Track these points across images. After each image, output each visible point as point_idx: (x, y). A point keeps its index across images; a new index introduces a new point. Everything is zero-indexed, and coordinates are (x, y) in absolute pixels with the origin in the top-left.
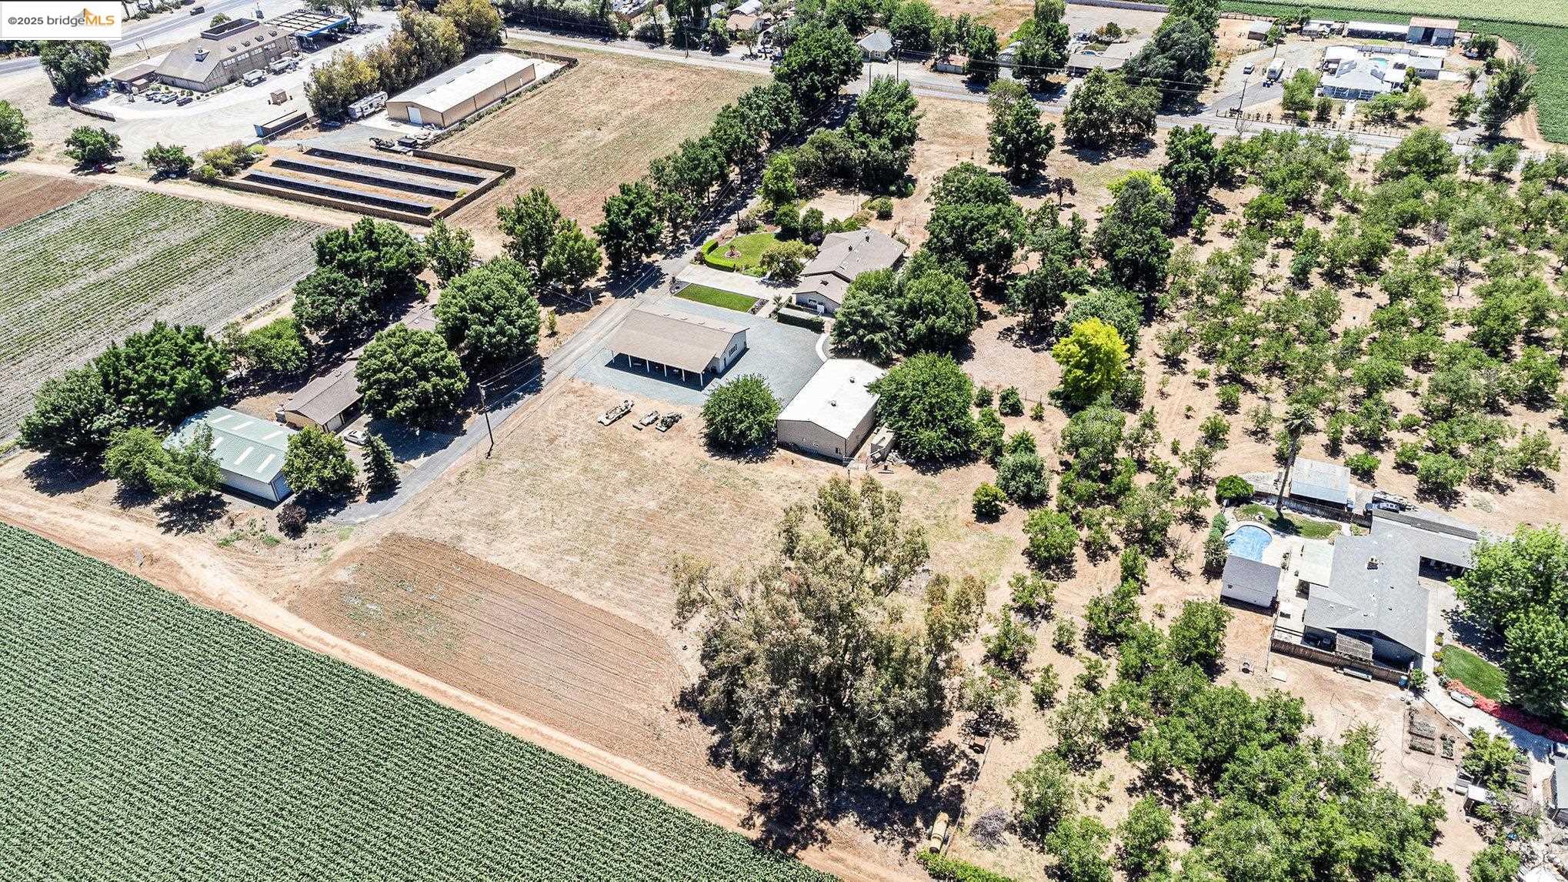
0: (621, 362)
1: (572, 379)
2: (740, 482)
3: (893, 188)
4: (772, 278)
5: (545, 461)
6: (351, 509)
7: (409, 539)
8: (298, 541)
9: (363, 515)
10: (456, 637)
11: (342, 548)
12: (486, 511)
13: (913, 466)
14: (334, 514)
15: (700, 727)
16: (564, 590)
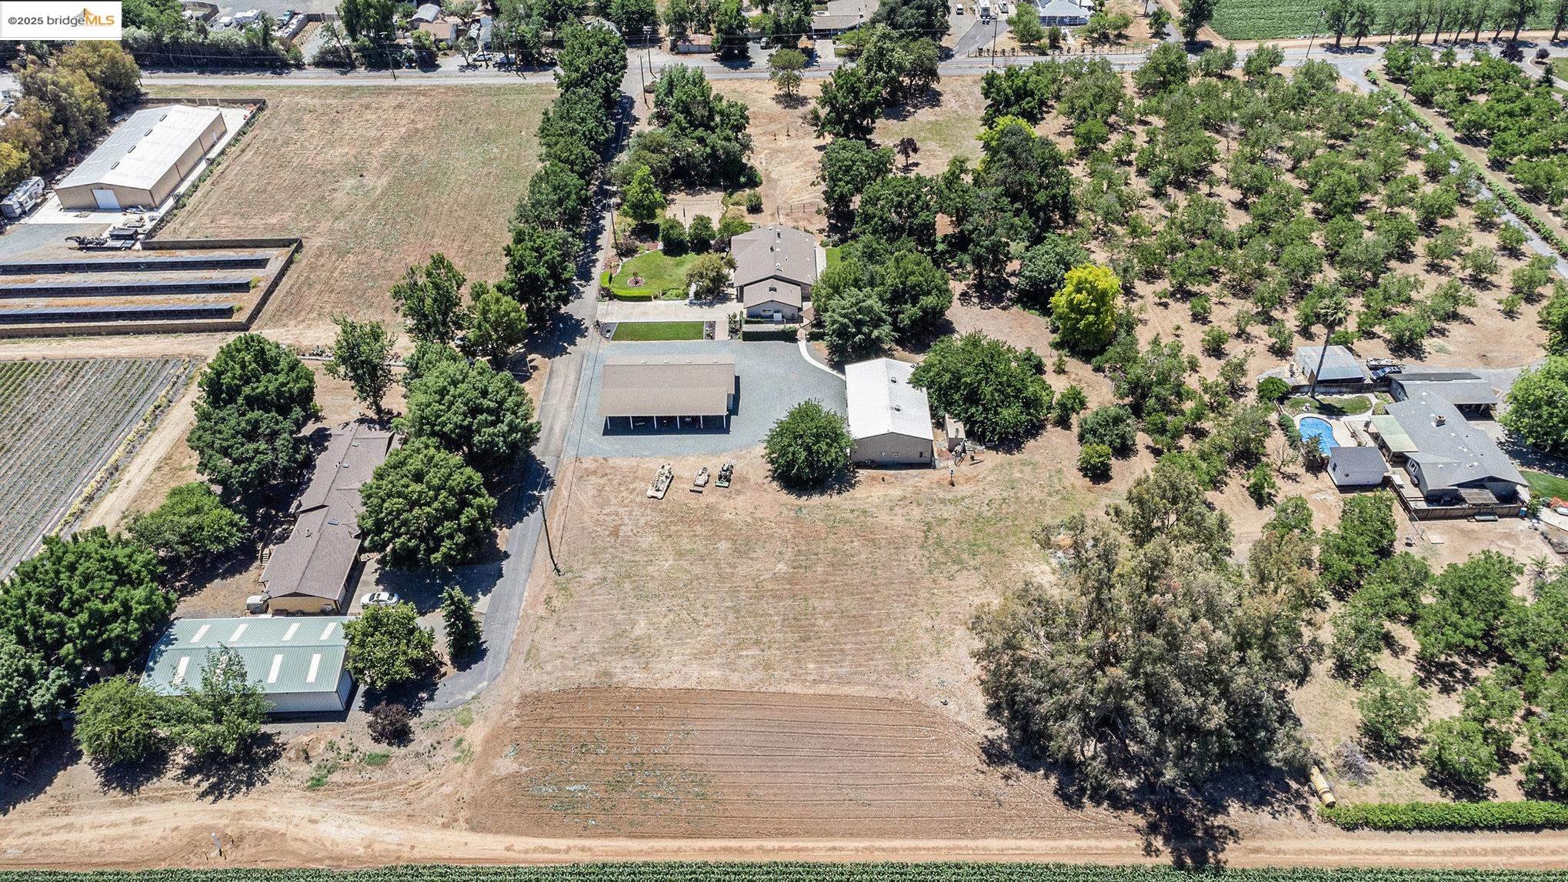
0: (617, 426)
1: (578, 459)
2: (848, 516)
3: (743, 179)
4: (697, 295)
5: (627, 557)
6: (444, 688)
7: (549, 695)
8: (411, 747)
9: (468, 688)
10: (700, 784)
11: (476, 735)
12: (610, 634)
13: (996, 448)
14: (431, 698)
15: (1029, 776)
16: (771, 689)
